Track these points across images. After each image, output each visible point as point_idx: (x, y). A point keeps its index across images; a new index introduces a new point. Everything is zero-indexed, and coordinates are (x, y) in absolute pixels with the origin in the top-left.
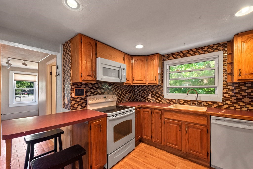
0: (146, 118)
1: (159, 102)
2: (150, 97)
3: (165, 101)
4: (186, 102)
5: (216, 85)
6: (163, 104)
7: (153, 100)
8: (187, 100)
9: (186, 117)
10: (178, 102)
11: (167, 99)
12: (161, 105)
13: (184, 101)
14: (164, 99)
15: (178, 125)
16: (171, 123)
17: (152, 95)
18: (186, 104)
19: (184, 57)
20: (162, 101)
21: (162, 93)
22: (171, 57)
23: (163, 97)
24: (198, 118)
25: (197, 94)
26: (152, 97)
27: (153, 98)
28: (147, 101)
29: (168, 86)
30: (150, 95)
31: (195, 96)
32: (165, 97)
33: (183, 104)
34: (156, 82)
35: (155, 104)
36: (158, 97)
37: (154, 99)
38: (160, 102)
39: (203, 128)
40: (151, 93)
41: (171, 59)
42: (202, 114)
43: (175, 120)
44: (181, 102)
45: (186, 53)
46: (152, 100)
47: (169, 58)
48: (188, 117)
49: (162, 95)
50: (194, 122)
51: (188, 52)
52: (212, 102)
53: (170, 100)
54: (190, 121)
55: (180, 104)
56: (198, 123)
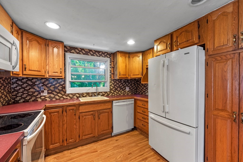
0: (54, 121)
1: (59, 99)
2: (45, 94)
3: (67, 96)
4: (88, 94)
5: (106, 81)
6: (65, 100)
7: (50, 97)
8: (89, 93)
9: (99, 106)
10: (82, 95)
11: (70, 94)
12: (62, 101)
13: (86, 94)
14: (66, 94)
15: (93, 115)
16: (86, 116)
17: (48, 91)
18: (88, 96)
19: (86, 55)
20: (64, 96)
21: (65, 88)
22: (73, 51)
23: (65, 92)
24: (106, 104)
25: (97, 87)
26: (48, 93)
27: (50, 95)
28: (39, 100)
29: (70, 80)
30: (46, 91)
31: (95, 89)
32: (68, 92)
33: (86, 96)
34: (60, 75)
35: (54, 102)
36: (58, 93)
37: (52, 96)
38: (61, 99)
39: (109, 111)
40: (46, 88)
41: (74, 53)
42: (109, 101)
43: (90, 111)
44: (84, 95)
45: (88, 52)
46: (48, 97)
47: (71, 52)
48: (100, 106)
49: (63, 90)
50: (104, 108)
51: (89, 51)
52: (104, 92)
53: (73, 95)
54: (101, 109)
55: (83, 97)
56: (106, 108)
